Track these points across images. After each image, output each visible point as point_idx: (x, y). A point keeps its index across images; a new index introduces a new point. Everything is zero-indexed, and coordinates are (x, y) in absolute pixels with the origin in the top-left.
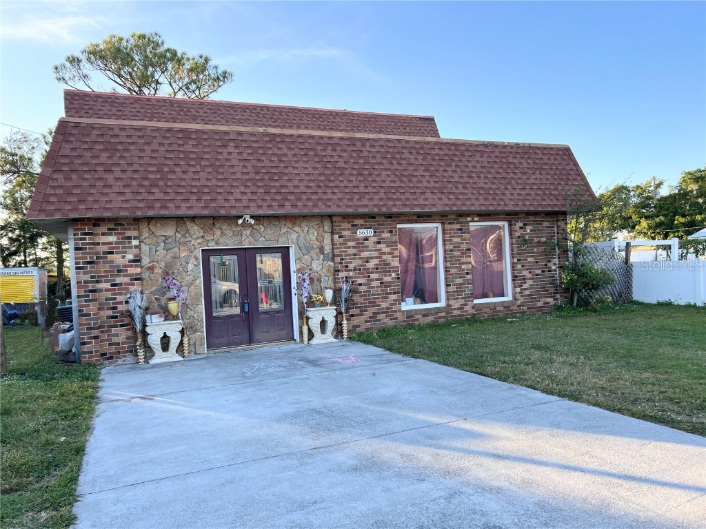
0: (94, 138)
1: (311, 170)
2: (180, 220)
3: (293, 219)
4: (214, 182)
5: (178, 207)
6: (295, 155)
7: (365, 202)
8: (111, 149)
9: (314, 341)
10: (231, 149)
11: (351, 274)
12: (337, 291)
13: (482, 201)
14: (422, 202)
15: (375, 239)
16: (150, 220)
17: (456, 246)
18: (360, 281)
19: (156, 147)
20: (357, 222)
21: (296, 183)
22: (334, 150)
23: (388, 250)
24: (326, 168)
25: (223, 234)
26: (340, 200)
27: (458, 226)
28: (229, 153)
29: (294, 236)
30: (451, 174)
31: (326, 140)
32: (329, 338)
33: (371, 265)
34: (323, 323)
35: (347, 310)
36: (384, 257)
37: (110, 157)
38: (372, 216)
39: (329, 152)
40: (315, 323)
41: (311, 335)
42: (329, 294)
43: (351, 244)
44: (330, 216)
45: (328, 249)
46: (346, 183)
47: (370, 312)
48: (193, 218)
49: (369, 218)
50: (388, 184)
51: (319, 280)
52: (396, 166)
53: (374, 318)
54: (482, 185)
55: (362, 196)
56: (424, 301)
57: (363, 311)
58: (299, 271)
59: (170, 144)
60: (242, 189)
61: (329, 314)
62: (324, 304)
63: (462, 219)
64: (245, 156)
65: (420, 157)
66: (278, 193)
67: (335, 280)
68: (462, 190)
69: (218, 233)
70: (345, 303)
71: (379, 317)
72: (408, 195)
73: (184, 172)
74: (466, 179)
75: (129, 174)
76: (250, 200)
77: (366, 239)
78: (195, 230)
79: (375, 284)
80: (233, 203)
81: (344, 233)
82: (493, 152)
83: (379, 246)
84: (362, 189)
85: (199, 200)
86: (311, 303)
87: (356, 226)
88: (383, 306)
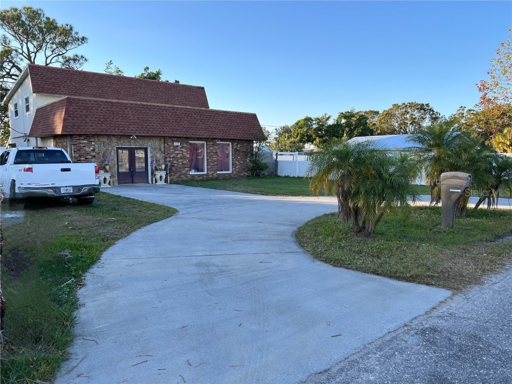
0: (80, 104)
1: (158, 119)
2: (109, 136)
3: (150, 137)
4: (123, 123)
6: (152, 113)
7: (178, 132)
8: (86, 109)
9: (158, 183)
10: (129, 110)
11: (171, 159)
12: (166, 166)
13: (221, 135)
14: (199, 133)
15: (181, 146)
16: (98, 135)
17: (212, 151)
18: (175, 162)
19: (102, 109)
20: (174, 139)
21: (152, 124)
22: (166, 112)
23: (185, 151)
24: (163, 119)
25: (124, 142)
26: (169, 131)
27: (212, 143)
28: (128, 112)
29: (150, 143)
30: (210, 123)
31: (163, 108)
32: (163, 183)
33: (179, 156)
34: (161, 177)
35: (170, 173)
36: (184, 153)
37: (86, 112)
38: (180, 137)
39: (164, 112)
40: (158, 177)
41: (156, 181)
42: (163, 166)
43: (172, 148)
44: (164, 137)
45: (162, 149)
46: (171, 125)
47: (178, 174)
48: (113, 135)
49: (179, 139)
50: (186, 126)
51: (159, 161)
52: (189, 119)
53: (179, 177)
54: (222, 128)
55: (177, 130)
56: (198, 171)
57: (175, 173)
58: (151, 157)
59: (107, 108)
60: (133, 126)
61: (163, 174)
62: (161, 170)
63: (214, 141)
64: (134, 113)
65: (199, 116)
66: (146, 128)
67: (165, 161)
68: (214, 130)
69: (122, 141)
70: (169, 170)
71: (182, 176)
72: (194, 131)
73: (113, 118)
74: (216, 126)
76: (136, 130)
77: (177, 146)
78: (114, 139)
79: (180, 163)
81: (169, 143)
82: (227, 115)
83: (182, 149)
84: (177, 128)
86: (156, 169)
87: (173, 141)
88: (183, 172)
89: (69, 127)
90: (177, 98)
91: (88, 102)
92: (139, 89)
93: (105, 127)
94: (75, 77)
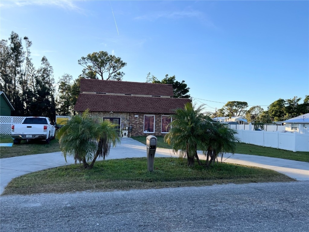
0: (85, 96)
1: (125, 103)
2: (99, 112)
3: (121, 112)
4: (106, 105)
5: (99, 110)
6: (122, 100)
7: (135, 110)
8: (88, 99)
9: (123, 137)
10: (109, 99)
11: (133, 124)
12: (129, 128)
13: (163, 111)
14: (148, 111)
15: (139, 117)
16: (94, 111)
17: (158, 120)
18: (134, 126)
19: (96, 98)
20: (135, 114)
21: (121, 106)
22: (131, 99)
23: (142, 120)
24: (128, 103)
25: (107, 115)
26: (130, 109)
27: (159, 116)
28: (109, 100)
29: (121, 116)
30: (157, 105)
31: (129, 97)
32: (126, 137)
33: (137, 123)
34: (125, 134)
35: (131, 132)
36: (140, 121)
37: (88, 100)
38: (139, 113)
39: (130, 100)
40: (123, 133)
41: (123, 136)
42: (127, 128)
43: (133, 118)
44: (129, 112)
45: (128, 119)
46: (132, 106)
47: (136, 132)
48: (102, 112)
49: (137, 113)
50: (141, 106)
51: (126, 125)
52: (144, 103)
53: (137, 134)
54: (164, 107)
55: (135, 109)
56: (149, 131)
57: (135, 132)
58: (121, 123)
59: (98, 98)
60: (111, 107)
61: (127, 132)
62: (126, 130)
63: (160, 114)
64: (112, 100)
65: (150, 101)
66: (118, 108)
67: (129, 125)
68: (158, 108)
69: (106, 114)
70: (130, 130)
71: (138, 134)
72: (145, 109)
73: (100, 103)
74: (160, 106)
75: (91, 103)
76: (112, 109)
77: (137, 117)
78: (102, 113)
79: (138, 127)
80: (109, 109)
81: (132, 116)
82: (168, 100)
83: (139, 119)
84: (135, 107)
85: (102, 109)
86: (123, 130)
87: (135, 115)
88: (140, 131)
89: (78, 107)
90: (154, 91)
91: (89, 95)
92: (133, 87)
93: (96, 108)
94: (101, 83)
